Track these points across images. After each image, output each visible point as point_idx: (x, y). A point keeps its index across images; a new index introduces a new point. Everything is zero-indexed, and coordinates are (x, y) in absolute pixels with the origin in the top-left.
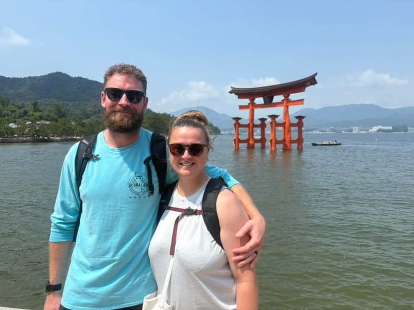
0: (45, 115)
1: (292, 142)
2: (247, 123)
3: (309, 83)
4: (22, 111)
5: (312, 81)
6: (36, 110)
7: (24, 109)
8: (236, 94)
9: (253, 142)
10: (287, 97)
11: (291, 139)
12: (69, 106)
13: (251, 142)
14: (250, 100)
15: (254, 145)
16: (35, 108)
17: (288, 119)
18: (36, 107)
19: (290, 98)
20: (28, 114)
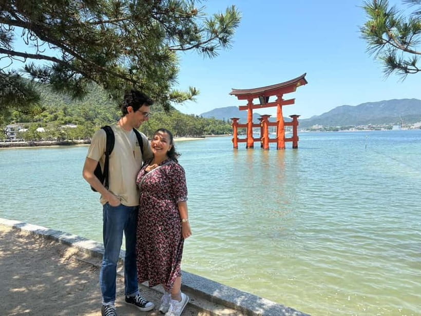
0: (74, 119)
1: (286, 140)
2: (245, 123)
3: (299, 84)
4: (52, 116)
5: (302, 81)
6: (65, 114)
7: (55, 114)
8: (236, 95)
9: (253, 141)
10: (280, 97)
11: (284, 137)
12: (101, 110)
13: (250, 141)
14: (248, 101)
15: (253, 144)
16: (65, 113)
17: (281, 118)
18: (66, 111)
19: (283, 98)
20: (58, 119)
